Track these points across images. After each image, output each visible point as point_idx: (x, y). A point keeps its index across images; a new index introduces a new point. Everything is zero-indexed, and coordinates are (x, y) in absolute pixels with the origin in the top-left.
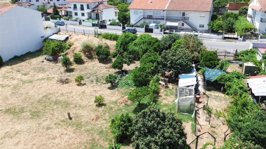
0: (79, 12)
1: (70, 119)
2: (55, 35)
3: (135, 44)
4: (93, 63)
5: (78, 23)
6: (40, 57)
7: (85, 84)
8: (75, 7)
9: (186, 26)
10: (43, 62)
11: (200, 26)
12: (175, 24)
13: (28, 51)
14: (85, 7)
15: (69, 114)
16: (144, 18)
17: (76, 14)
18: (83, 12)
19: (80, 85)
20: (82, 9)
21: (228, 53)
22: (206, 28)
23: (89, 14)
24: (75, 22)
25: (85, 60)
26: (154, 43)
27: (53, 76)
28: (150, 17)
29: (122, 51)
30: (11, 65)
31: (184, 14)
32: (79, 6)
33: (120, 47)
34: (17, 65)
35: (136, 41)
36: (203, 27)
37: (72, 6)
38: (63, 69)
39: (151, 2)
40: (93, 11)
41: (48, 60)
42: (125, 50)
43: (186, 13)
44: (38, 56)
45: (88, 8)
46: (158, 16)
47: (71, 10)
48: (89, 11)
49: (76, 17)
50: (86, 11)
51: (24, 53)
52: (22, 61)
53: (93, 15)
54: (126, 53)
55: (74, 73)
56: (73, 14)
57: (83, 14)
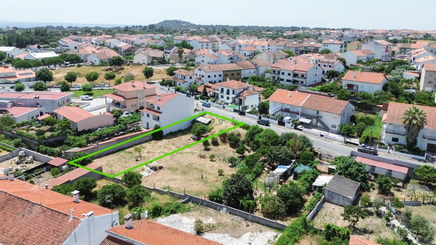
0: (225, 96)
1: (202, 178)
2: (201, 117)
3: (260, 136)
4: (225, 146)
5: (222, 106)
6: (188, 135)
7: (215, 161)
8: (222, 90)
9: (319, 124)
10: (190, 140)
11: (332, 127)
13: (180, 129)
14: (231, 92)
15: (202, 175)
16: (282, 110)
17: (222, 97)
18: (228, 96)
19: (211, 161)
20: (228, 93)
21: (330, 156)
22: (337, 129)
23: (234, 99)
24: (220, 105)
25: (220, 143)
26: (272, 138)
27: (196, 151)
28: (287, 110)
29: (249, 140)
30: (168, 139)
31: (318, 112)
32: (225, 91)
33: (249, 137)
34: (172, 139)
36: (335, 127)
37: (220, 89)
38: (203, 148)
39: (290, 96)
40: (237, 96)
41: (193, 139)
42: (252, 140)
43: (320, 112)
44: (187, 134)
45: (233, 93)
46: (295, 110)
47: (219, 92)
48: (234, 96)
49: (222, 99)
50: (231, 96)
51: (177, 130)
52: (176, 137)
53: (237, 100)
54: (252, 142)
55: (210, 152)
56: (220, 96)
57: (228, 98)
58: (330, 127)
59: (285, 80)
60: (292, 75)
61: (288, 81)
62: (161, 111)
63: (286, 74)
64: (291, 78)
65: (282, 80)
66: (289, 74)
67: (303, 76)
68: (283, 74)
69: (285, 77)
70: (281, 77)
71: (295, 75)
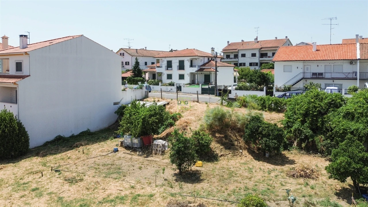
0: (175, 72)
4: (240, 159)
5: (174, 88)
8: (169, 65)
10: (116, 151)
14: (187, 64)
16: (304, 78)
17: (169, 77)
18: (181, 72)
20: (181, 66)
23: (193, 75)
24: (170, 88)
28: (318, 77)
32: (175, 64)
37: (164, 64)
39: (317, 50)
40: (201, 70)
41: (127, 148)
45: (191, 66)
47: (163, 70)
48: (194, 70)
49: (169, 81)
50: (188, 70)
56: (164, 78)
57: (182, 77)
59: (247, 64)
60: (258, 55)
63: (248, 54)
65: (243, 64)
66: (254, 55)
68: (243, 55)
69: (247, 60)
70: (241, 60)
71: (263, 55)
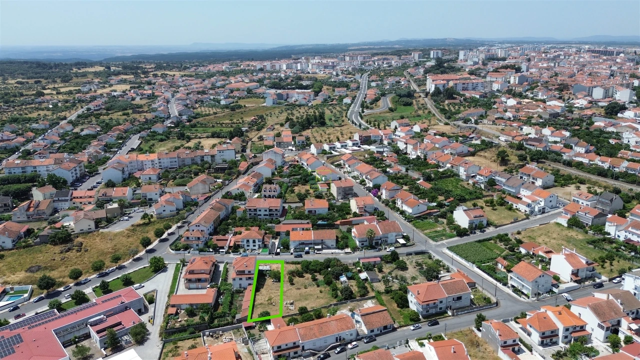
0: (251, 245)
2: (260, 267)
5: (257, 253)
8: (248, 241)
9: (324, 246)
10: (274, 283)
12: (320, 247)
14: (257, 241)
16: (299, 244)
17: (248, 246)
18: (254, 244)
19: (306, 288)
20: (254, 242)
22: (335, 246)
28: (303, 244)
31: (323, 240)
32: (251, 241)
33: (304, 268)
35: (312, 264)
39: (302, 234)
40: (263, 243)
42: (308, 269)
45: (259, 241)
46: (310, 242)
49: (249, 248)
57: (254, 246)
58: (330, 246)
59: (262, 215)
60: (268, 210)
61: (264, 215)
62: (252, 272)
63: (263, 210)
64: (267, 213)
65: (260, 215)
67: (276, 210)
68: (260, 211)
69: (262, 213)
70: (259, 213)
71: (270, 210)
